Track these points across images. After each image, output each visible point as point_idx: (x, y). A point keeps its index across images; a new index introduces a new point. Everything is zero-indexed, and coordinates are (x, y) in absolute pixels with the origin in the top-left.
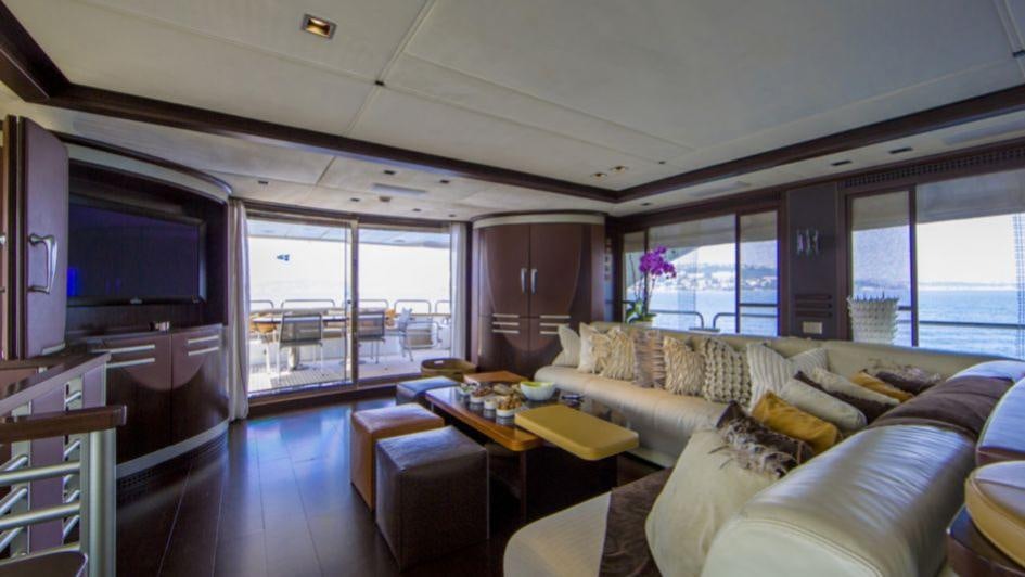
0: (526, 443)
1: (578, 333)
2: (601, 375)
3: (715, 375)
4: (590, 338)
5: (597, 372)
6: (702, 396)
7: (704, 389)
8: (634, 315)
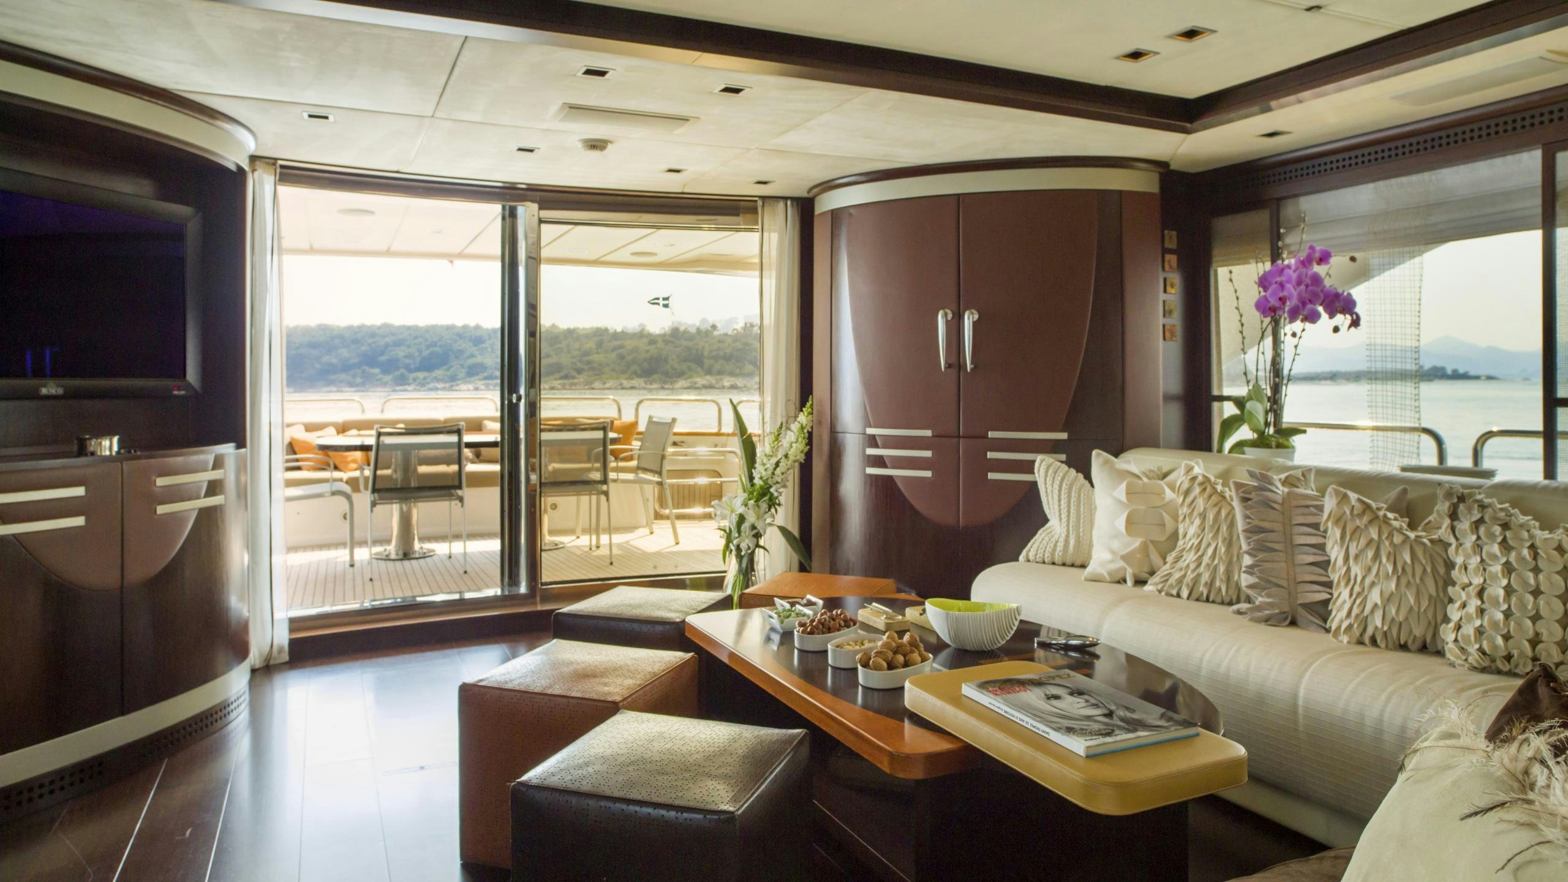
0: (932, 758)
1: (1088, 477)
2: (1148, 588)
3: (1480, 594)
4: (1121, 492)
5: (1140, 582)
6: (1440, 653)
7: (1448, 634)
8: (1244, 433)
